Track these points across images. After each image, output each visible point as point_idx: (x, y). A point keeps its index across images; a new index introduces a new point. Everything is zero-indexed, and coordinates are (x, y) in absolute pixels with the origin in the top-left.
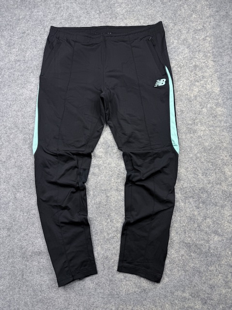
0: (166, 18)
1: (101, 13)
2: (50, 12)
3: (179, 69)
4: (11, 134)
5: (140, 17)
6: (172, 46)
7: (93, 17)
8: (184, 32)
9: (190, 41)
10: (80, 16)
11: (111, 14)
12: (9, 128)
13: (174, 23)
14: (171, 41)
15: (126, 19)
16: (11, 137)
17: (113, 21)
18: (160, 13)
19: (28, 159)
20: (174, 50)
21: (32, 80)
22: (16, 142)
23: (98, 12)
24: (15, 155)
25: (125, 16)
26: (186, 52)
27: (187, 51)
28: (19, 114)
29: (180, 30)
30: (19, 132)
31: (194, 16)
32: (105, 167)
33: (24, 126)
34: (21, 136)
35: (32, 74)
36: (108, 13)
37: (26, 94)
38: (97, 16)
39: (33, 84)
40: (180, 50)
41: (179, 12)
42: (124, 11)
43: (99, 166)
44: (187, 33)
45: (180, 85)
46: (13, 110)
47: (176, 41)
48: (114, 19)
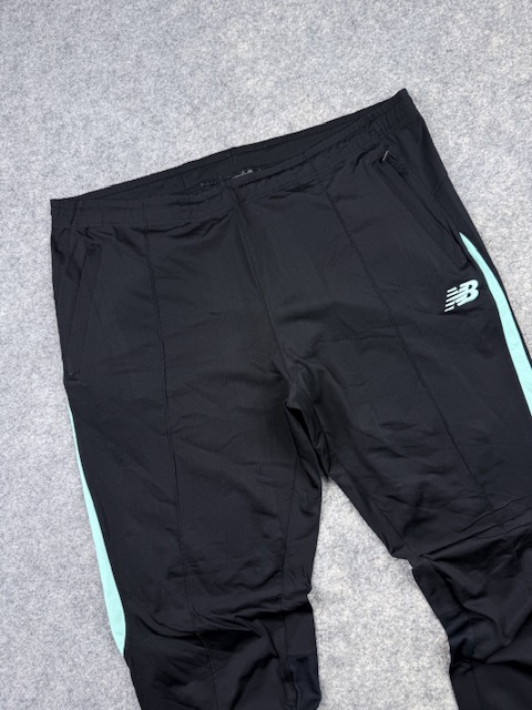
0: (410, 70)
1: (196, 109)
2: (33, 153)
3: (504, 231)
4: (27, 599)
5: (326, 90)
6: (460, 160)
7: (176, 131)
8: (482, 101)
9: (509, 126)
10: (136, 139)
11: (231, 105)
12: (15, 582)
13: (441, 80)
14: (451, 144)
15: (283, 107)
16: (30, 607)
17: (245, 126)
18: (385, 59)
19: (108, 670)
20: (469, 171)
21: (43, 398)
22: (50, 620)
23: (188, 109)
24: (63, 668)
25: (279, 99)
26: (510, 166)
27: (509, 163)
28: (33, 521)
29: (466, 100)
30: (50, 585)
31: (495, 41)
32: (365, 626)
33: (63, 561)
34: (61, 597)
35: (35, 376)
36: (219, 103)
37: (36, 450)
38: (189, 123)
39: (49, 410)
40: (487, 167)
41: (445, 41)
42: (269, 84)
43: (343, 631)
44: (493, 101)
45: (522, 281)
46: (9, 514)
47: (467, 140)
48: (246, 119)
